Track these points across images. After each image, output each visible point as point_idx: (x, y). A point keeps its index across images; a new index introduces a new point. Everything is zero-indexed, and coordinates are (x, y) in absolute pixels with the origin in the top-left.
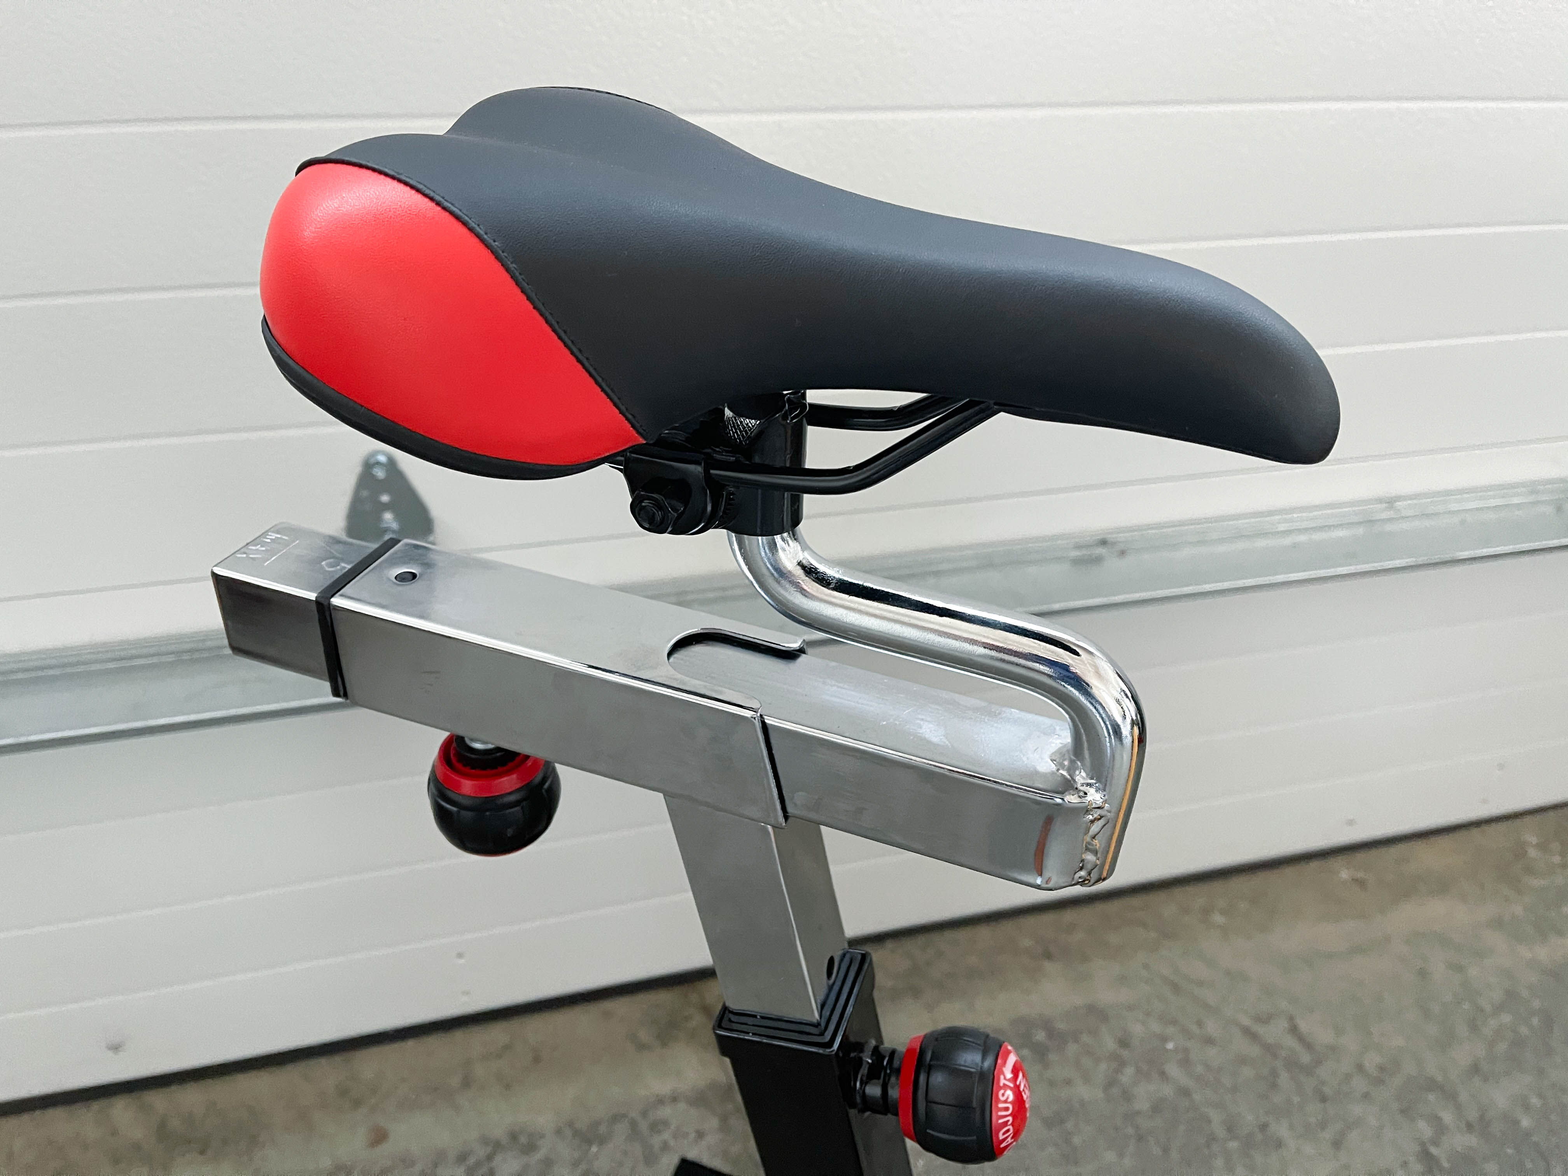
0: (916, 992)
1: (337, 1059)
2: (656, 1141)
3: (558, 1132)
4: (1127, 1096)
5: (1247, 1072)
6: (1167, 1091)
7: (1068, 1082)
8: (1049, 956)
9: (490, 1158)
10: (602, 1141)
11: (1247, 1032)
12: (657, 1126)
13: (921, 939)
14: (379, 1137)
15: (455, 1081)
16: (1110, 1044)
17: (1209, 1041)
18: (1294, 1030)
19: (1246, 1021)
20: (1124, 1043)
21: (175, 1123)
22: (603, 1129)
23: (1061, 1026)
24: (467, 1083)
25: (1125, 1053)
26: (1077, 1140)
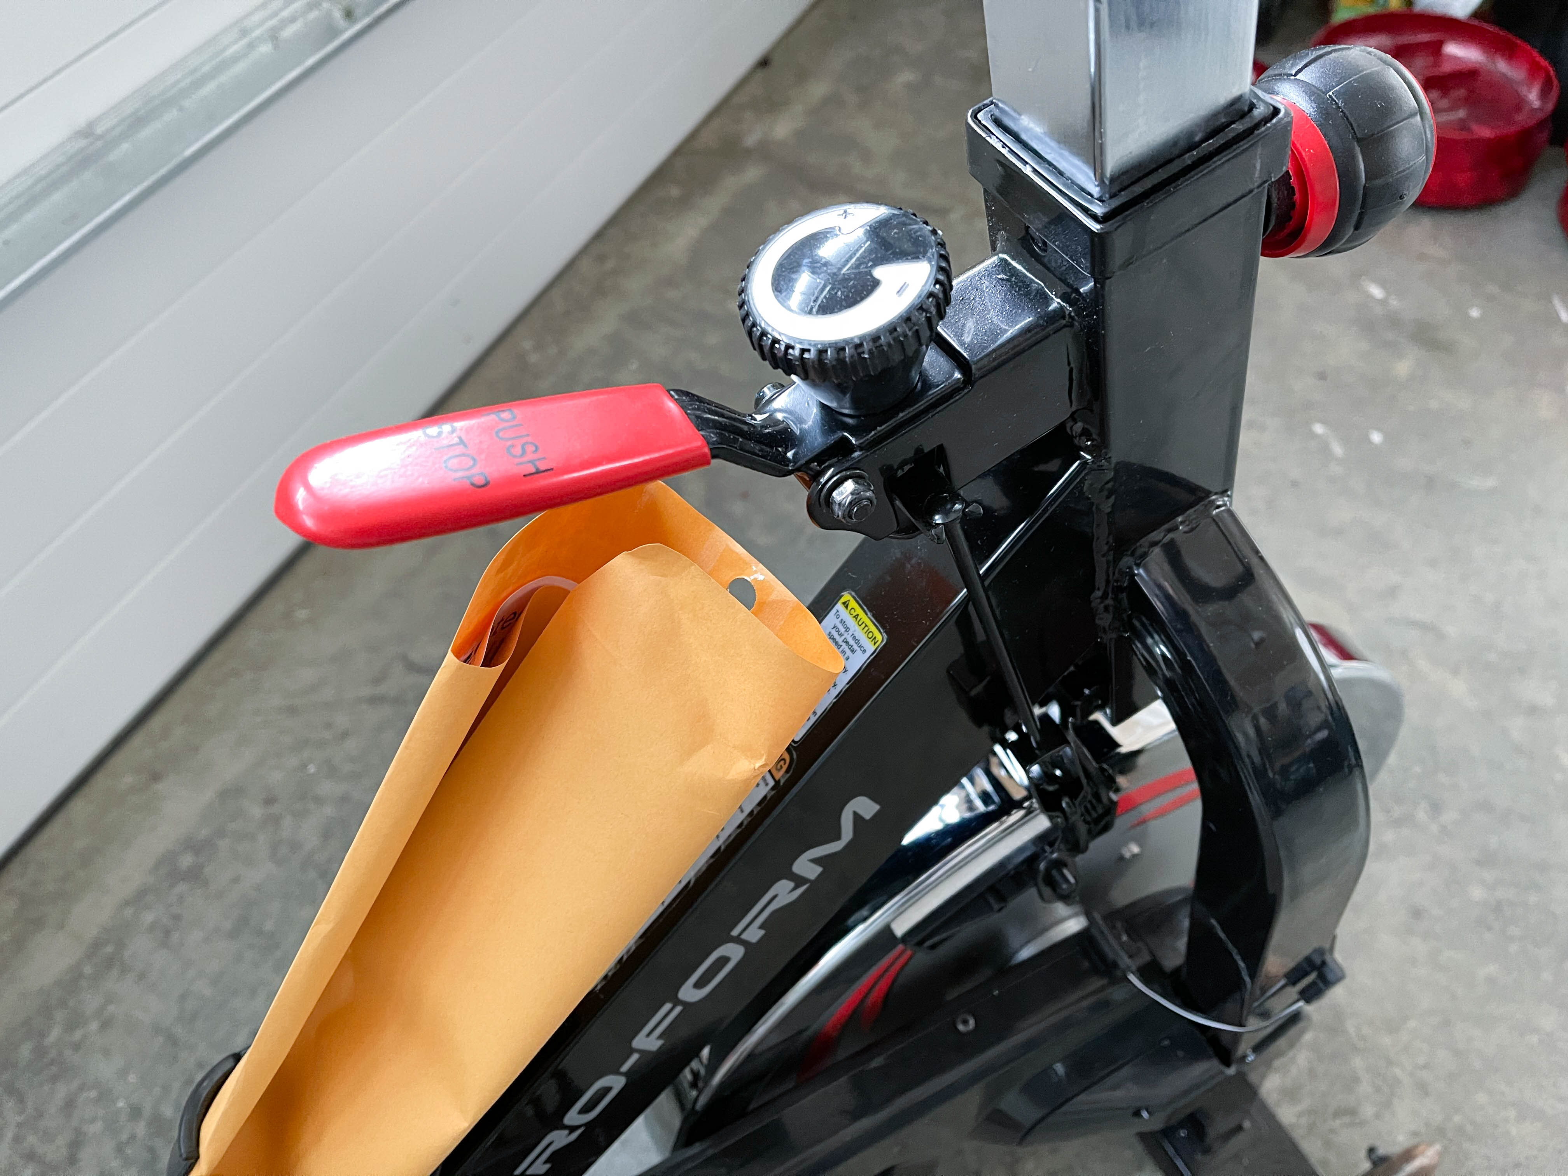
4: (295, 846)
6: (329, 810)
7: (236, 880)
8: (156, 777)
11: (375, 700)
16: (257, 811)
17: (345, 735)
19: (367, 691)
20: (269, 801)
23: (202, 834)
25: (276, 809)
26: (269, 926)
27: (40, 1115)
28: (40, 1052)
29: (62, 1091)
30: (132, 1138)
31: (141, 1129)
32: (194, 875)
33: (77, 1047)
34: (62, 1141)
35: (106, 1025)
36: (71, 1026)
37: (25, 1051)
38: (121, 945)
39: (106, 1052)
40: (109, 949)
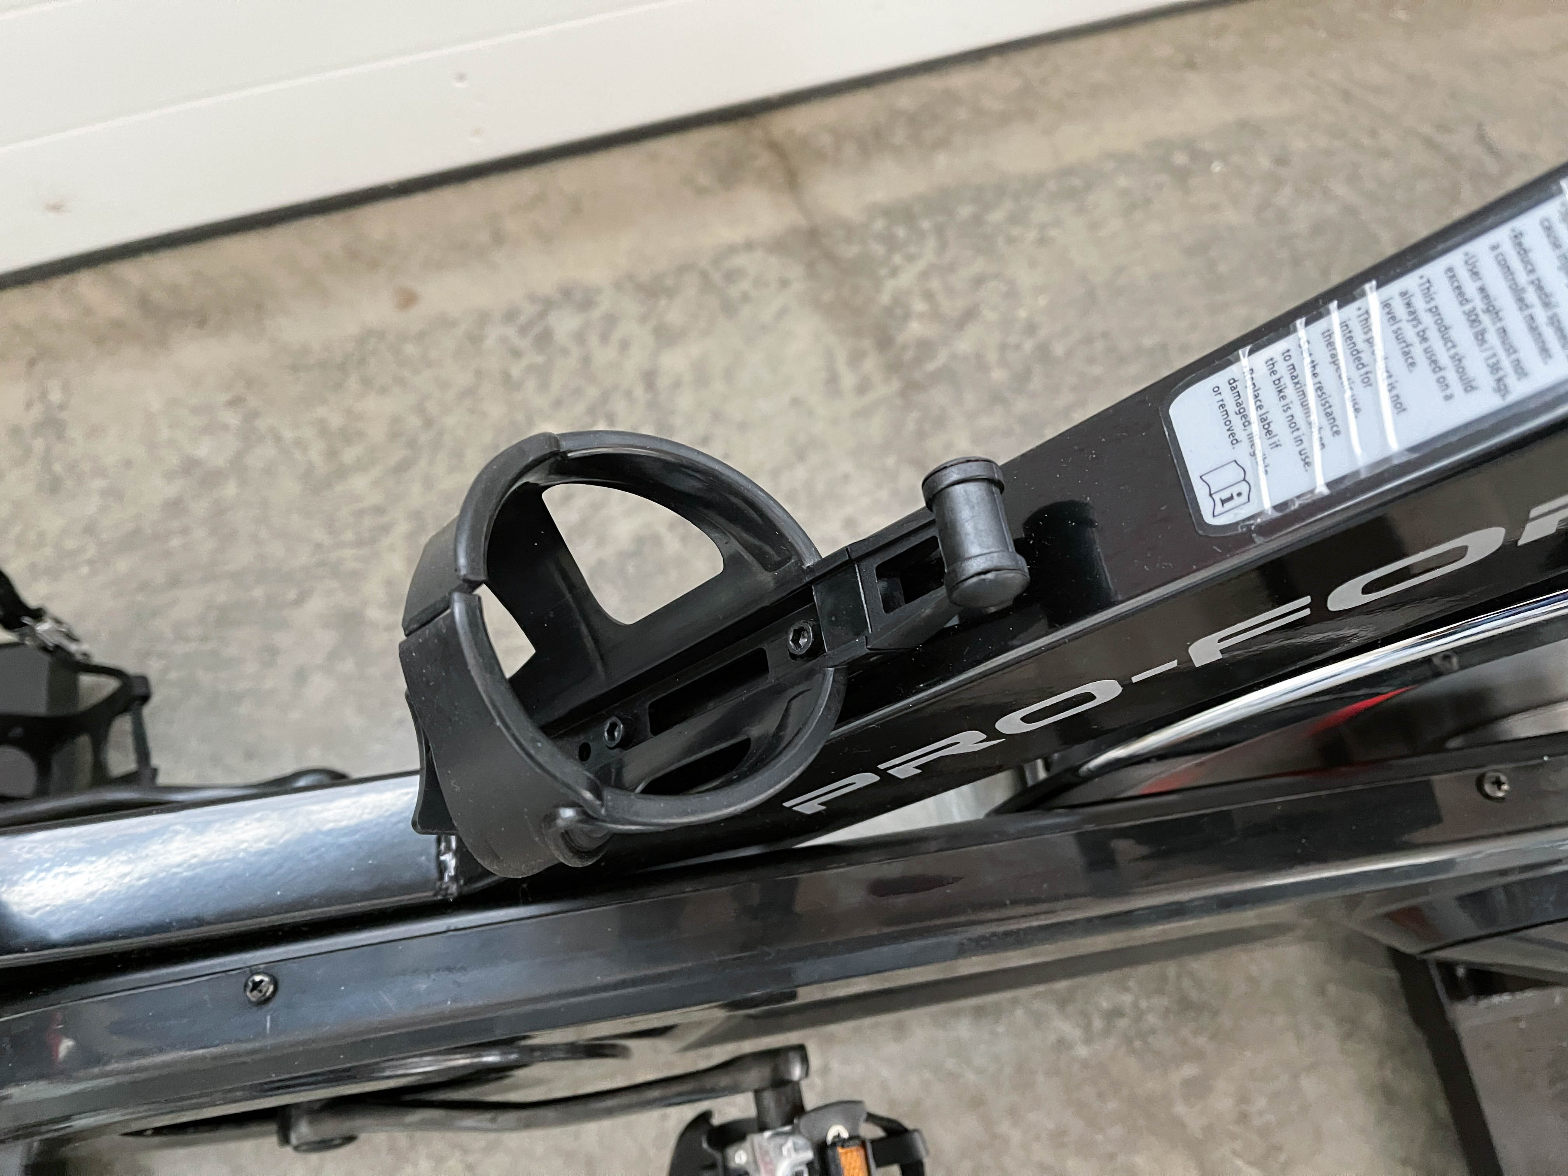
0: (1029, 116)
1: (336, 218)
2: (734, 292)
3: (618, 286)
4: (1283, 217)
5: (1423, 186)
6: (1331, 210)
7: (1215, 208)
8: (1191, 65)
9: (542, 315)
10: (671, 293)
11: (1430, 143)
12: (731, 276)
13: (1034, 53)
14: (408, 299)
15: (484, 237)
16: (1265, 162)
17: (1384, 154)
18: (1481, 138)
19: (1426, 129)
20: (1281, 161)
21: (158, 296)
22: (669, 282)
23: (1208, 146)
24: (498, 238)
25: (1283, 172)
26: (1222, 268)
27: (951, 268)
28: (977, 220)
29: (979, 266)
30: (1018, 347)
31: (1029, 345)
32: (1181, 176)
33: (1011, 240)
34: (961, 304)
35: (1042, 241)
36: (1014, 219)
37: (965, 211)
38: (1089, 187)
39: (1033, 264)
40: (1076, 182)
